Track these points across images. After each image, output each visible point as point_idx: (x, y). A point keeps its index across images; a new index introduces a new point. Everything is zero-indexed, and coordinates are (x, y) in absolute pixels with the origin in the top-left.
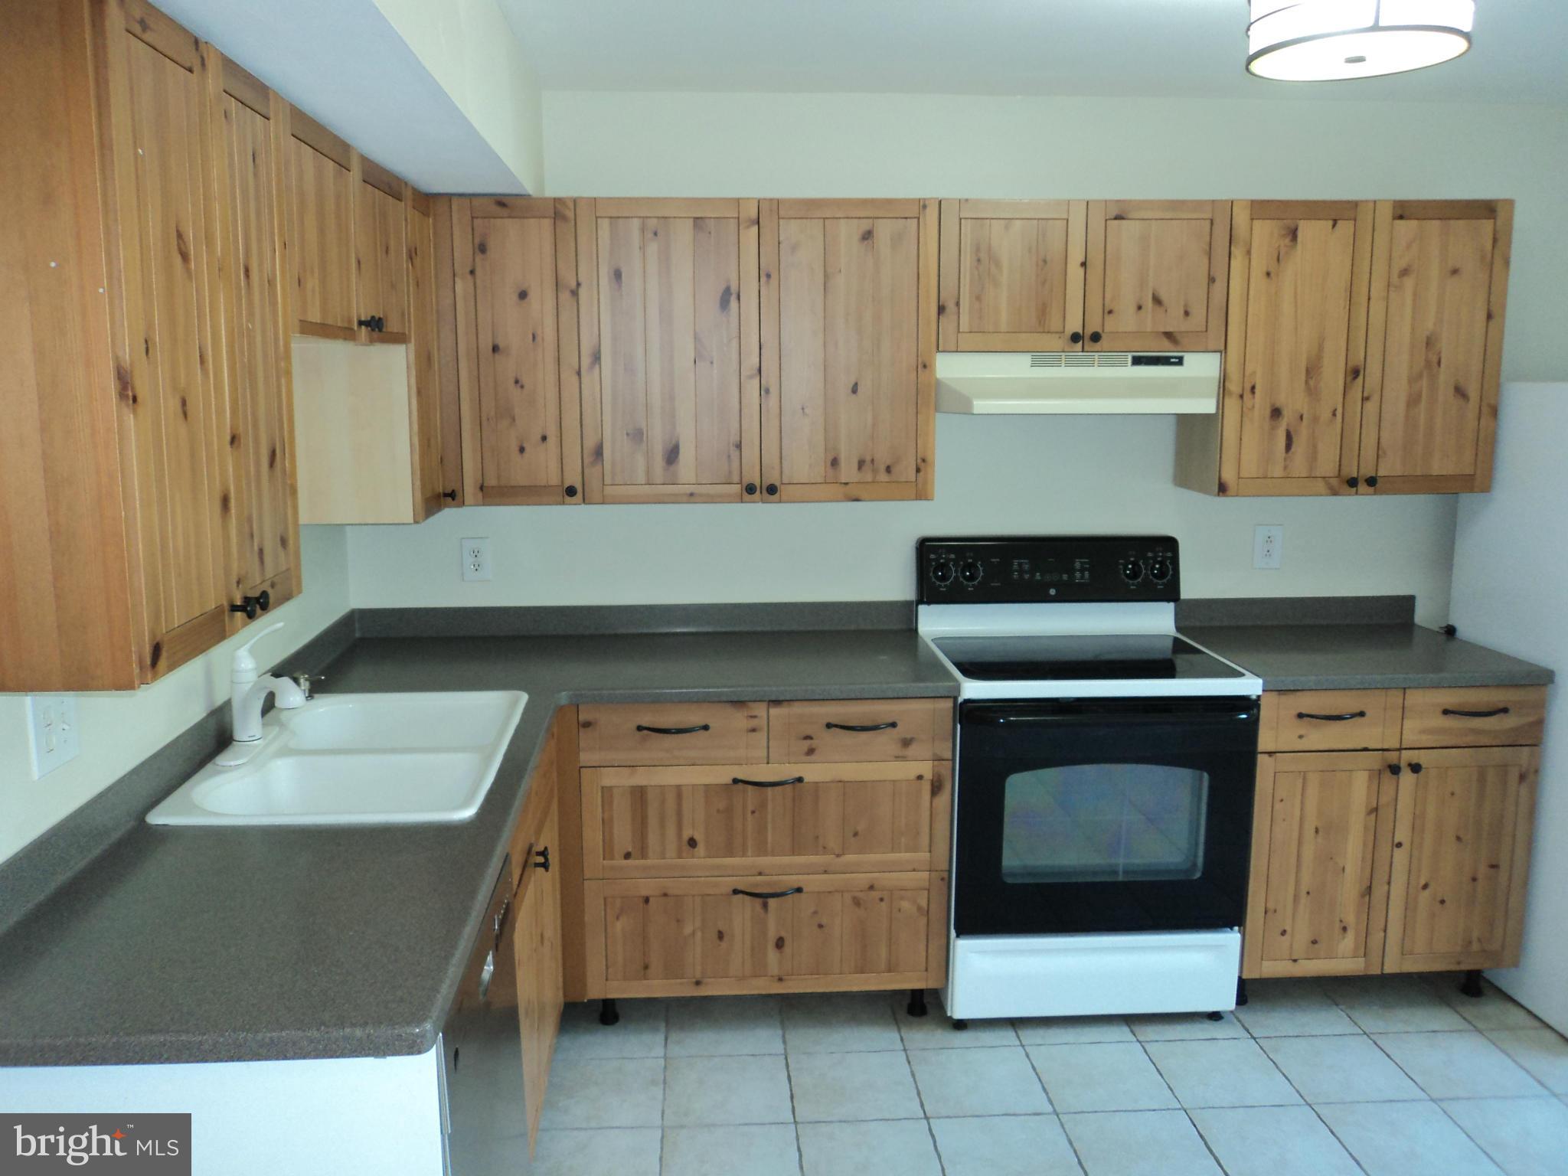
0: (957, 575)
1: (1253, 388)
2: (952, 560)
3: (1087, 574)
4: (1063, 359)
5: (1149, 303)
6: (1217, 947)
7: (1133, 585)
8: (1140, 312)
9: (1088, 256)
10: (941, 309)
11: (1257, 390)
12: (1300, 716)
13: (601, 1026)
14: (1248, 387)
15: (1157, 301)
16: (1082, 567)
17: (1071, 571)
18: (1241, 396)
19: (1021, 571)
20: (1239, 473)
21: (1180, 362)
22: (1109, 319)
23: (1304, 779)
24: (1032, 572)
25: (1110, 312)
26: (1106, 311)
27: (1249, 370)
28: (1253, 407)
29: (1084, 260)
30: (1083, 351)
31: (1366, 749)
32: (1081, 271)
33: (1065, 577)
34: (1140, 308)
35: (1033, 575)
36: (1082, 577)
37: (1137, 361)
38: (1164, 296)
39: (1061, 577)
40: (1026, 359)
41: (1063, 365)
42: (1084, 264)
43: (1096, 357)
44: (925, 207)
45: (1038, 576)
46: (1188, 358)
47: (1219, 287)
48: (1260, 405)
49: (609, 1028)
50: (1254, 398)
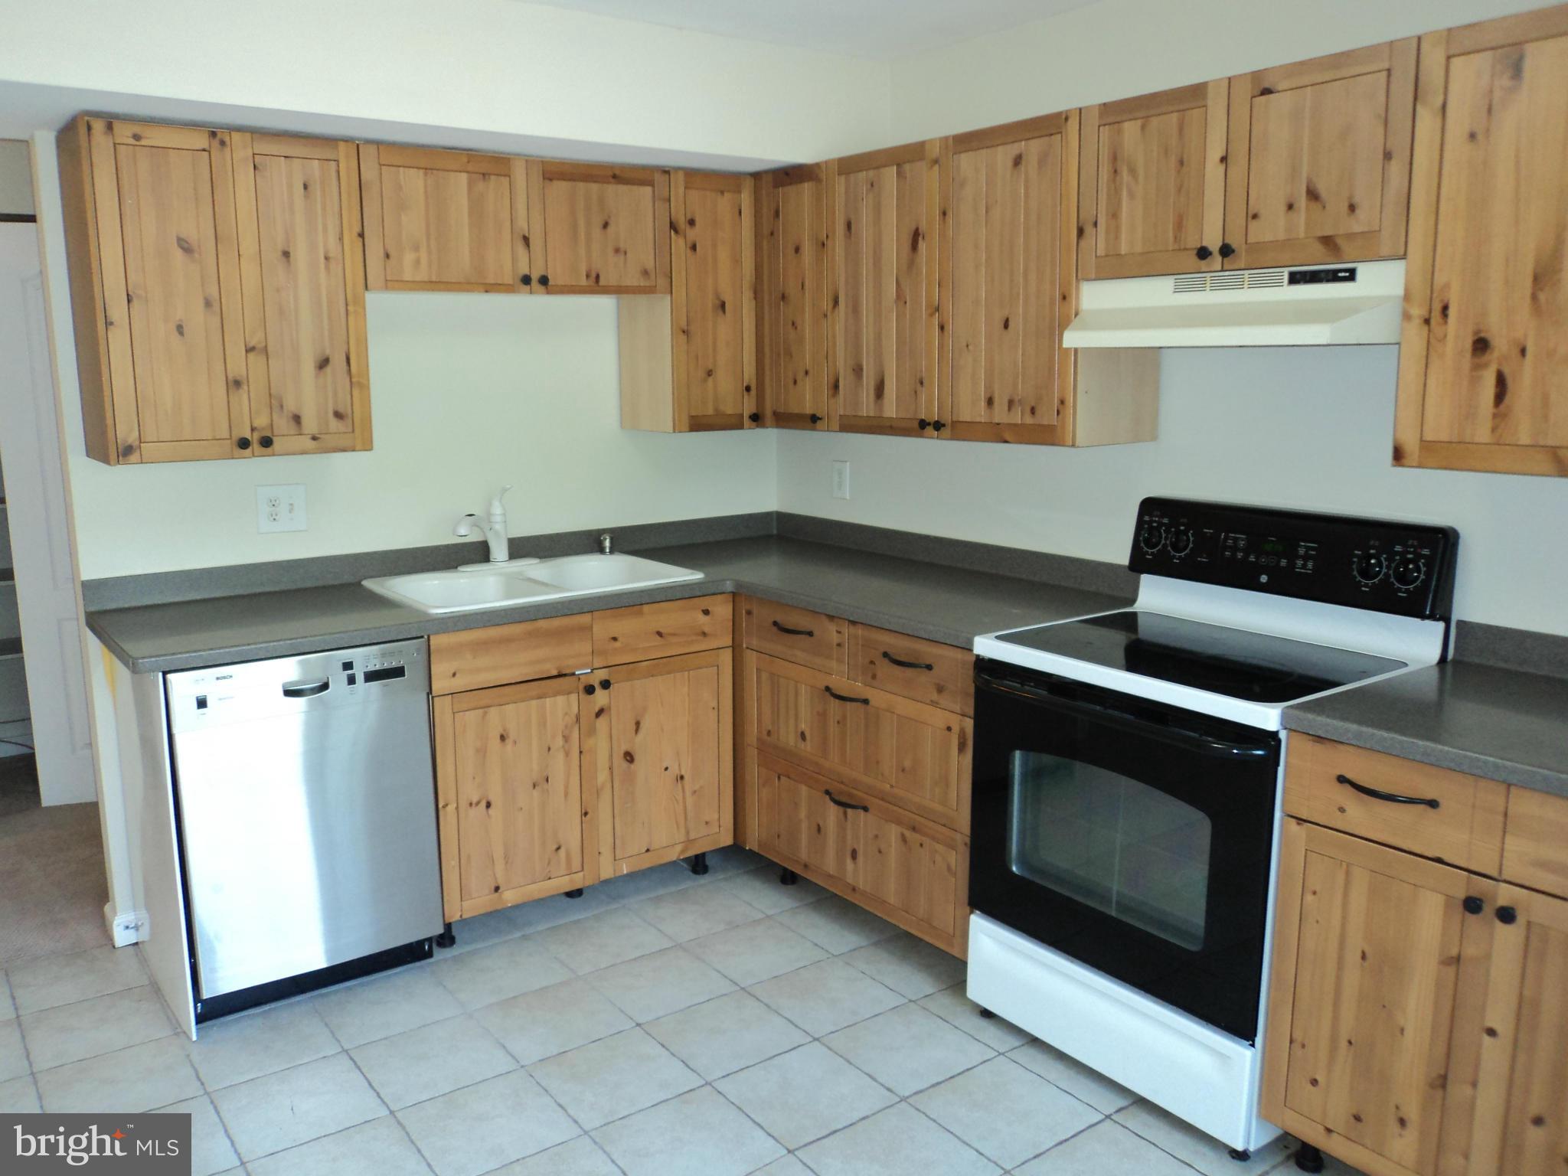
0: (1166, 543)
1: (1445, 309)
2: (1164, 525)
3: (1310, 565)
4: (1208, 282)
5: (1302, 201)
6: (1222, 1057)
7: (1366, 585)
8: (1290, 212)
9: (1229, 151)
10: (1081, 232)
11: (1452, 312)
12: (1342, 779)
13: (780, 883)
14: (1437, 307)
15: (1313, 195)
16: (1306, 552)
17: (1292, 556)
18: (1427, 321)
19: (1235, 549)
20: (1421, 434)
21: (1351, 275)
22: (1253, 224)
23: (1348, 873)
24: (1247, 551)
25: (1255, 216)
26: (1250, 215)
27: (1440, 279)
28: (1445, 336)
29: (1224, 154)
30: (1222, 271)
31: (1439, 860)
32: (1222, 168)
33: (1284, 562)
34: (1290, 207)
35: (1247, 555)
36: (1304, 566)
37: (1295, 279)
38: (1322, 188)
39: (1279, 562)
40: (1168, 283)
41: (1208, 288)
42: (1224, 159)
43: (1246, 276)
44: (1066, 119)
45: (1252, 558)
46: (1363, 270)
47: (1396, 168)
48: (1457, 334)
49: (783, 886)
50: (1446, 323)
